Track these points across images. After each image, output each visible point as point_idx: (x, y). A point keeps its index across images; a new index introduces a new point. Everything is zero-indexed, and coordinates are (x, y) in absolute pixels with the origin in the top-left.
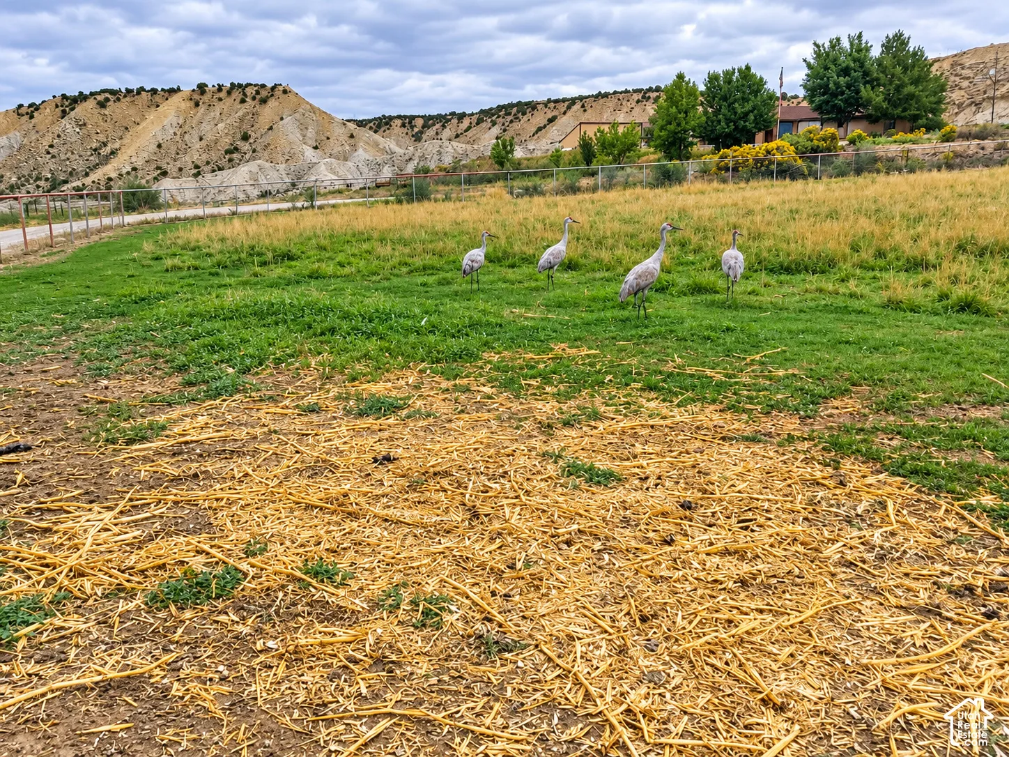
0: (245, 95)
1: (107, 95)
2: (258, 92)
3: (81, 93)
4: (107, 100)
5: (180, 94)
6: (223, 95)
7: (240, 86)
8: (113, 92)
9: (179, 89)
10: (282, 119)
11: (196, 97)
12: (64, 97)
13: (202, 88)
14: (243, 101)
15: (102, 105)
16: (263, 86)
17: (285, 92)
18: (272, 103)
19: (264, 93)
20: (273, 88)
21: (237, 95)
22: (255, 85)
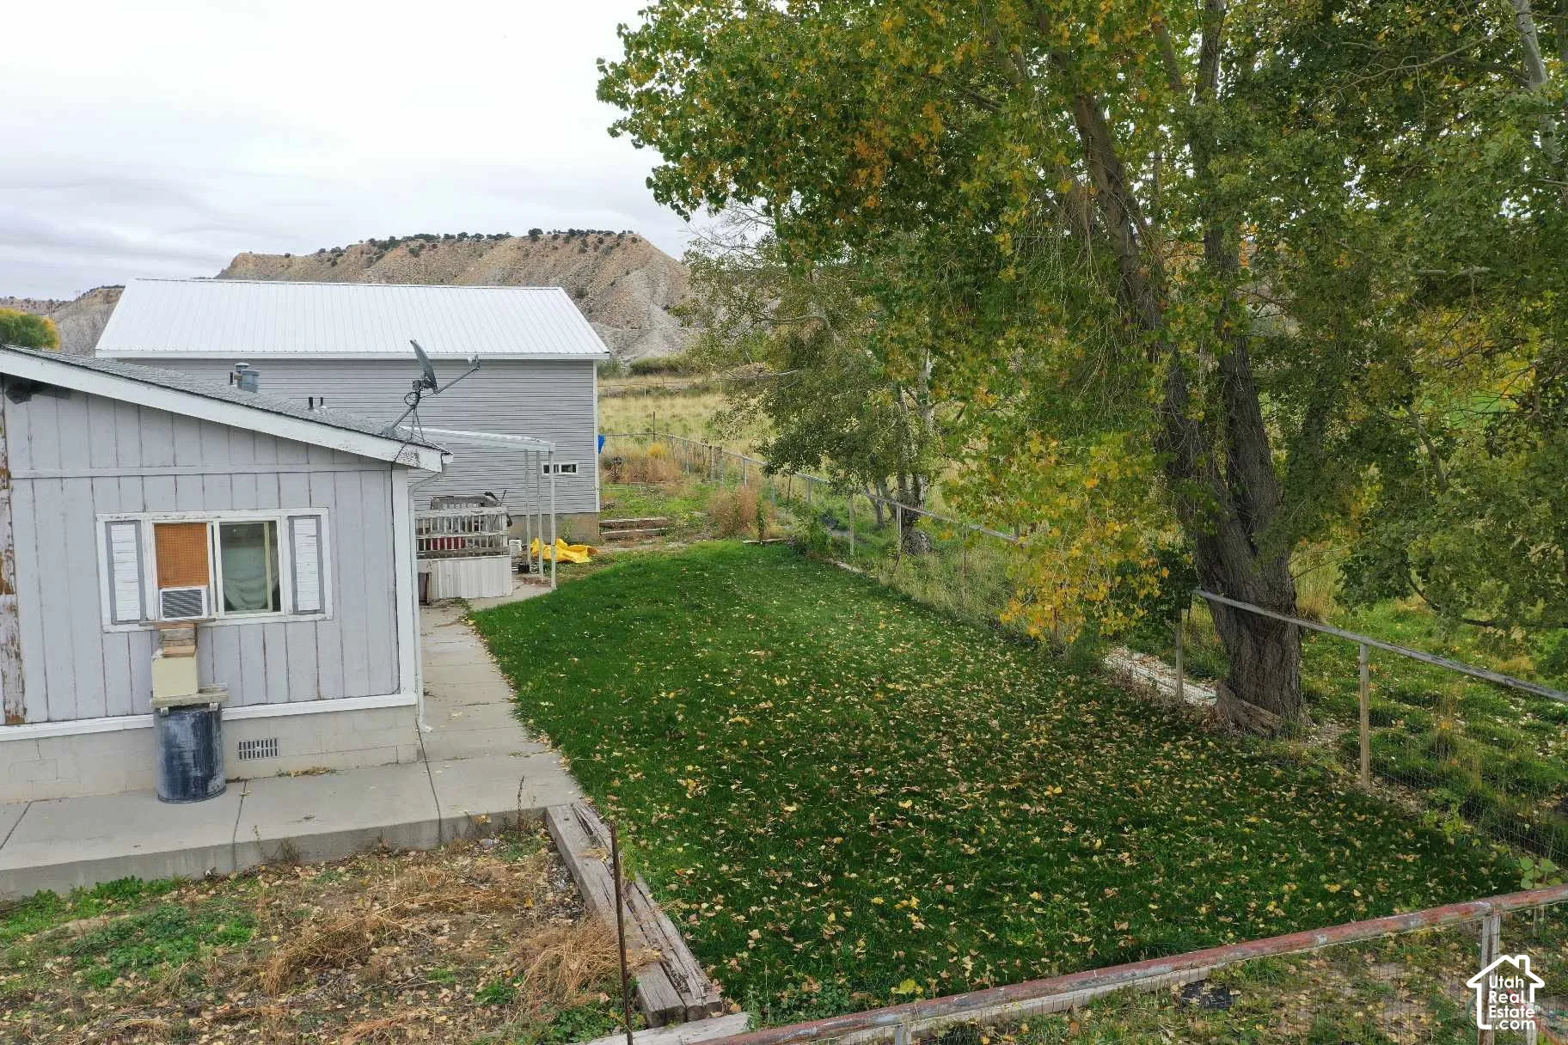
0: (584, 242)
1: (422, 241)
2: (601, 241)
3: (392, 239)
4: (422, 247)
5: (507, 241)
6: (560, 241)
7: (580, 233)
8: (428, 238)
9: (508, 236)
10: (628, 273)
11: (528, 244)
12: (372, 241)
13: (534, 234)
14: (582, 251)
15: (414, 253)
16: (609, 234)
17: (634, 240)
18: (618, 254)
19: (608, 241)
20: (620, 236)
21: (576, 243)
22: (599, 232)
